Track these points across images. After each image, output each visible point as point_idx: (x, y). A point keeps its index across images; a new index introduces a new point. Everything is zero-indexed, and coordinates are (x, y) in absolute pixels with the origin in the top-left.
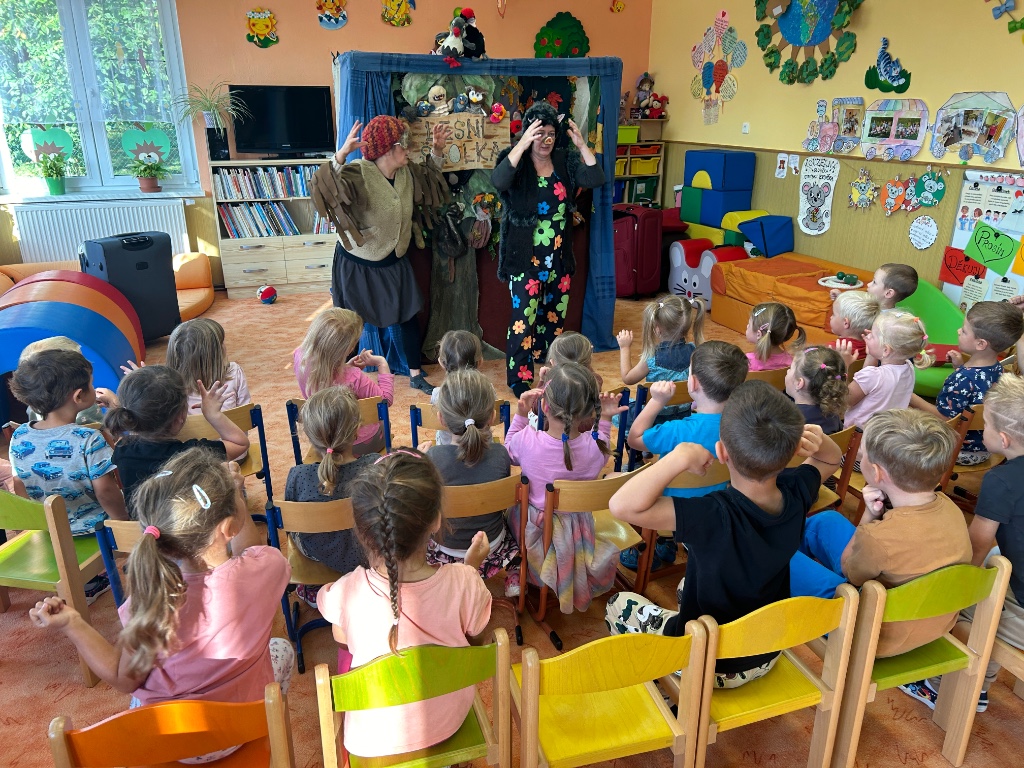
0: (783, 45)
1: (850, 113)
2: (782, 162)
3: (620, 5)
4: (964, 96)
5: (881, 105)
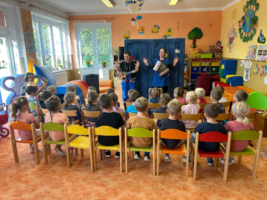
0: (243, 33)
1: (255, 49)
2: (242, 62)
3: (212, 25)
5: (260, 47)
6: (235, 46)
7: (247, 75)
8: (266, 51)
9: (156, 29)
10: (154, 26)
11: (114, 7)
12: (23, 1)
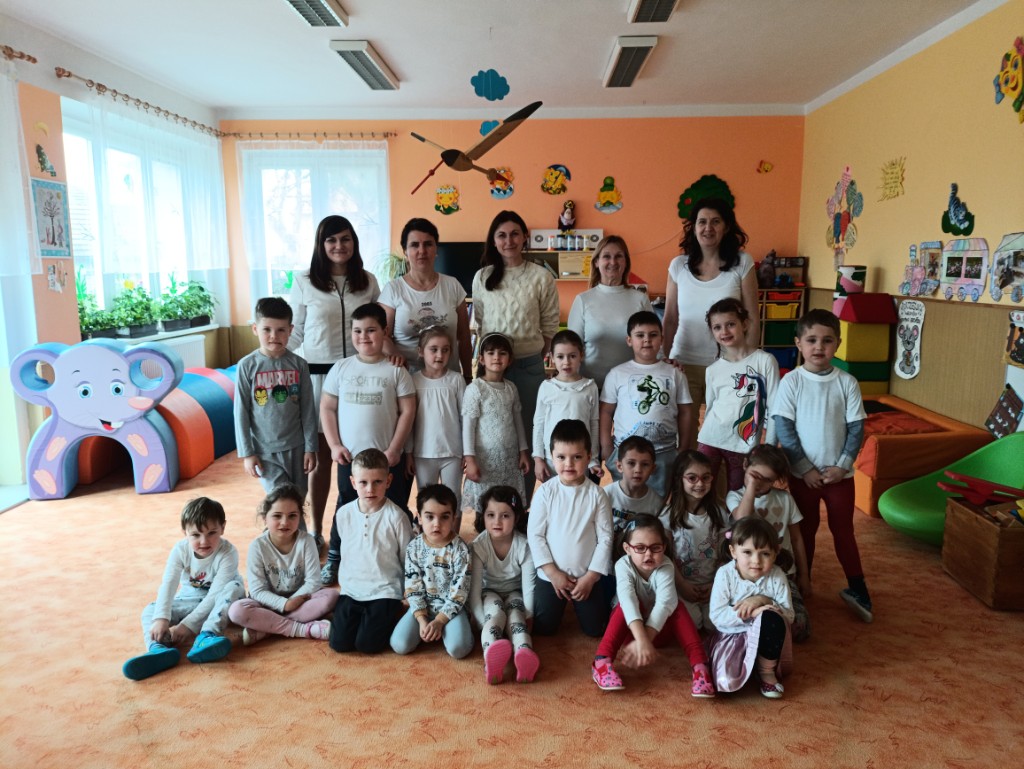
1: (933, 256)
3: (767, 166)
4: (1014, 237)
5: (953, 246)
6: (856, 244)
7: (907, 356)
8: (979, 261)
9: (557, 178)
10: (550, 168)
11: (398, 88)
12: (26, 53)
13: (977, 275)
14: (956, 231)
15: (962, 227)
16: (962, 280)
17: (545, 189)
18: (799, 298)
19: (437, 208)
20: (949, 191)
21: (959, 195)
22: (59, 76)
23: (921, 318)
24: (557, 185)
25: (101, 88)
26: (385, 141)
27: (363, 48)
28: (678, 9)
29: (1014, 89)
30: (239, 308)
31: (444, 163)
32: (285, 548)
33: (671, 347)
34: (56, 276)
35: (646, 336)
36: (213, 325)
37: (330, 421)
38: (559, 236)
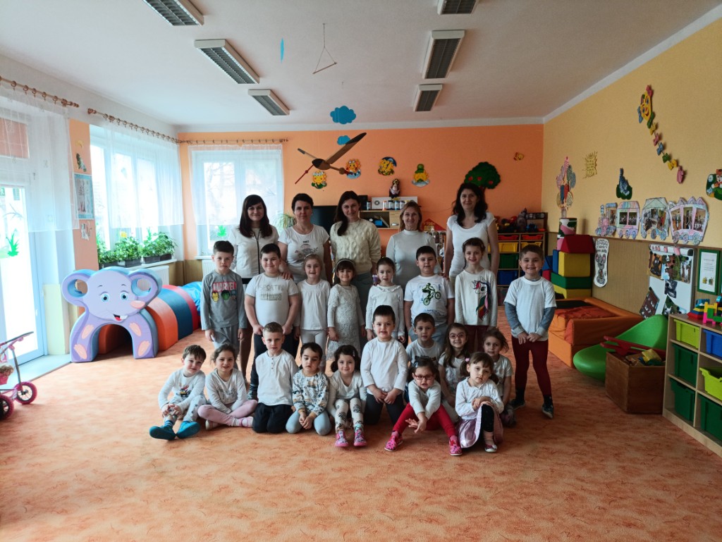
1: (612, 212)
3: (520, 156)
4: (650, 201)
5: (622, 205)
6: (573, 205)
7: (601, 273)
8: (634, 215)
9: (388, 165)
10: (383, 159)
11: (289, 114)
12: (74, 102)
13: (635, 224)
14: (624, 197)
15: (626, 194)
16: (627, 226)
17: (381, 172)
18: (542, 238)
19: (313, 185)
20: (619, 173)
21: (625, 175)
22: (89, 113)
23: (607, 250)
24: (388, 170)
25: (111, 118)
26: (281, 145)
27: (268, 94)
28: (451, 70)
29: (647, 115)
30: (190, 249)
31: (314, 167)
32: (226, 379)
33: (450, 267)
34: (85, 230)
35: (426, 260)
36: (173, 260)
37: (251, 311)
38: (389, 201)
